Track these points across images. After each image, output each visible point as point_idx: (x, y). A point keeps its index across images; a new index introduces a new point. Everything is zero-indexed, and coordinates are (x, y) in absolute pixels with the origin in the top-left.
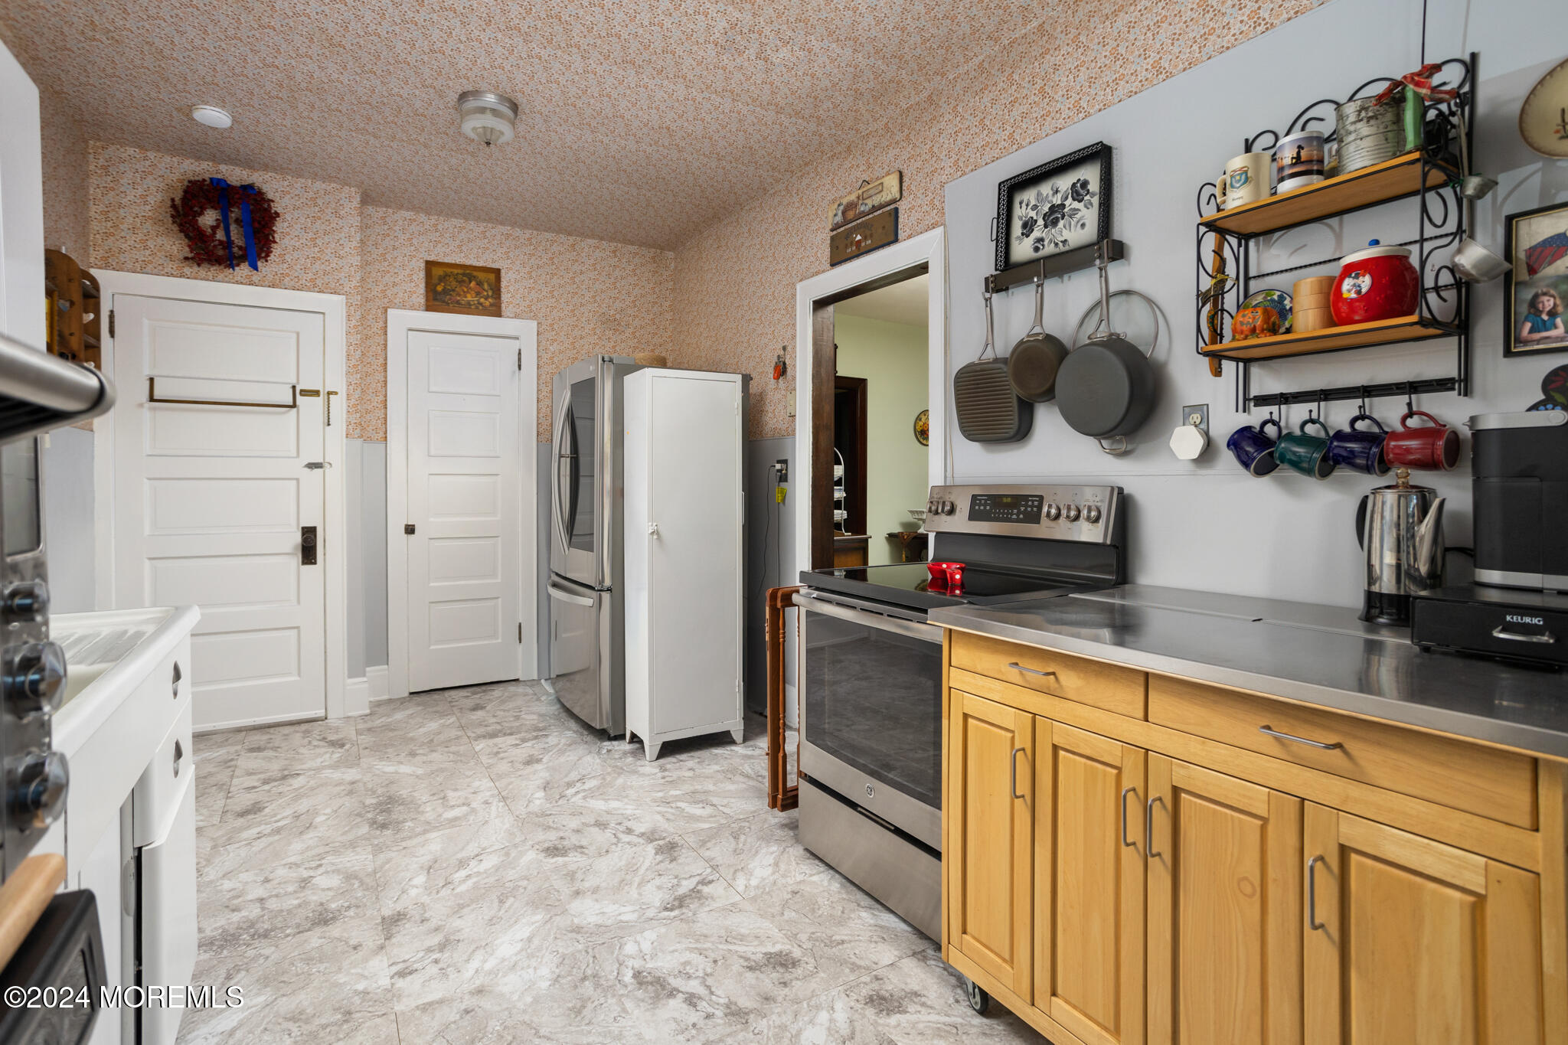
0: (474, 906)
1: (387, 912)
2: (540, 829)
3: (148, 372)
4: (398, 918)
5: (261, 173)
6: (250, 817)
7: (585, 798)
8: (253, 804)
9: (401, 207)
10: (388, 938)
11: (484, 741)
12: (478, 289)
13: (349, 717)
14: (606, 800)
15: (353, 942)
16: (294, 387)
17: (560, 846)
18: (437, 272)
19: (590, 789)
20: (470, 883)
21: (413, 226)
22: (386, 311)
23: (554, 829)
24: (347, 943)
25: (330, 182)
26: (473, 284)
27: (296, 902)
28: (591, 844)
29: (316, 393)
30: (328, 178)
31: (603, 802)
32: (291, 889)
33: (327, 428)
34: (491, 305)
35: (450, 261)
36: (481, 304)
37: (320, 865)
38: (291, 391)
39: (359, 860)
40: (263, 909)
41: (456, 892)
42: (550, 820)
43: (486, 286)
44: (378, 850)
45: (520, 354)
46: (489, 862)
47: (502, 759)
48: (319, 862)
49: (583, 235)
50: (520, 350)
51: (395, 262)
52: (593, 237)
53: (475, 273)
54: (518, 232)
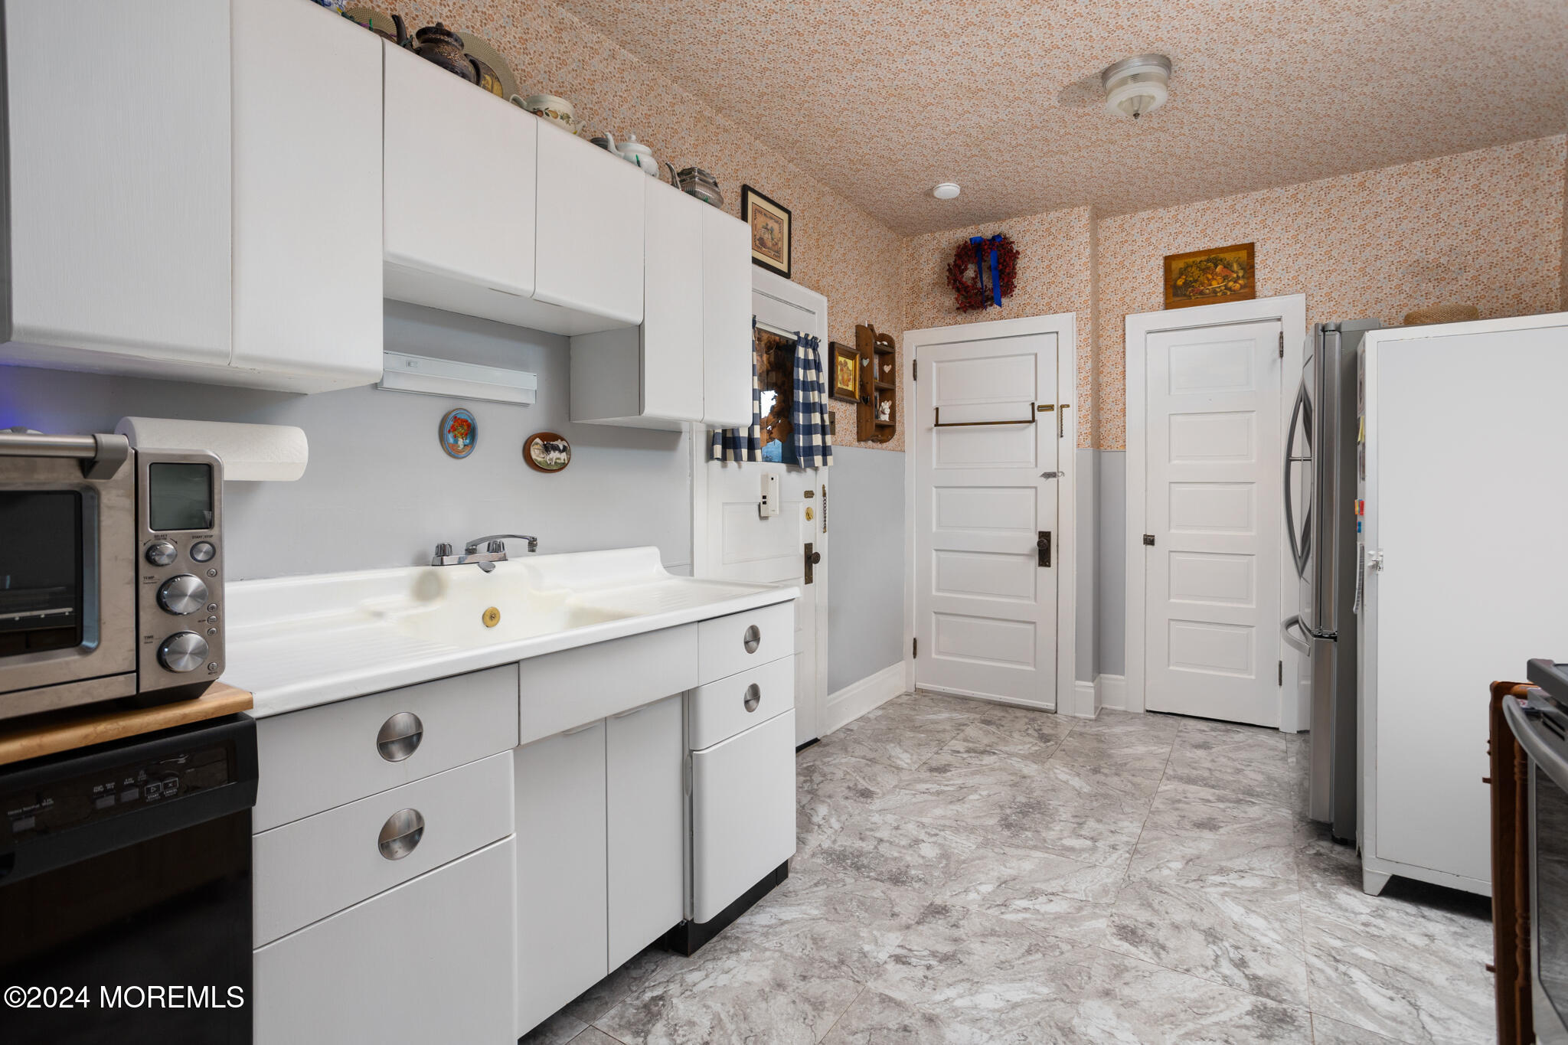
0: (1003, 939)
1: (938, 901)
2: (1138, 902)
3: (935, 405)
4: (938, 911)
5: (1008, 221)
6: (936, 774)
7: (1224, 895)
8: (945, 765)
9: (1136, 209)
10: (918, 923)
11: (1176, 783)
12: (1226, 272)
13: (1075, 717)
14: (1248, 910)
15: (896, 910)
16: (1033, 404)
17: (1140, 932)
18: (1177, 265)
19: (1242, 888)
20: (1020, 916)
21: (1151, 225)
22: (1124, 318)
23: (1153, 909)
24: (892, 907)
25: (1061, 208)
26: (1219, 269)
27: (896, 854)
28: (1177, 950)
29: (1050, 408)
30: (1057, 206)
31: (1242, 910)
32: (903, 843)
33: (1060, 439)
34: (1242, 287)
35: (1192, 250)
36: (1230, 289)
37: (936, 835)
38: (1031, 407)
39: (963, 845)
40: (876, 847)
41: (1002, 916)
42: (1159, 897)
43: (1235, 267)
44: (986, 844)
45: (1281, 337)
46: (1059, 906)
47: (1177, 809)
48: (938, 832)
49: (1375, 165)
50: (1281, 333)
51: (1133, 266)
52: (1393, 161)
53: (1222, 256)
54: (1278, 191)
